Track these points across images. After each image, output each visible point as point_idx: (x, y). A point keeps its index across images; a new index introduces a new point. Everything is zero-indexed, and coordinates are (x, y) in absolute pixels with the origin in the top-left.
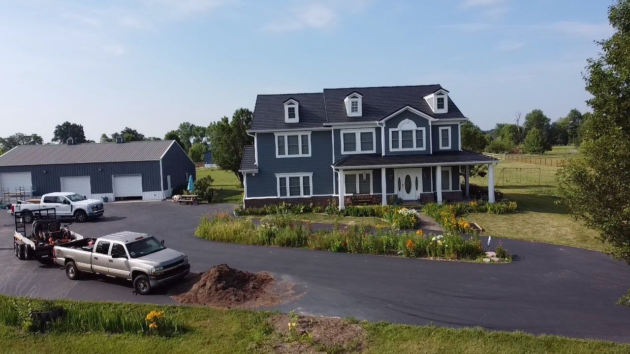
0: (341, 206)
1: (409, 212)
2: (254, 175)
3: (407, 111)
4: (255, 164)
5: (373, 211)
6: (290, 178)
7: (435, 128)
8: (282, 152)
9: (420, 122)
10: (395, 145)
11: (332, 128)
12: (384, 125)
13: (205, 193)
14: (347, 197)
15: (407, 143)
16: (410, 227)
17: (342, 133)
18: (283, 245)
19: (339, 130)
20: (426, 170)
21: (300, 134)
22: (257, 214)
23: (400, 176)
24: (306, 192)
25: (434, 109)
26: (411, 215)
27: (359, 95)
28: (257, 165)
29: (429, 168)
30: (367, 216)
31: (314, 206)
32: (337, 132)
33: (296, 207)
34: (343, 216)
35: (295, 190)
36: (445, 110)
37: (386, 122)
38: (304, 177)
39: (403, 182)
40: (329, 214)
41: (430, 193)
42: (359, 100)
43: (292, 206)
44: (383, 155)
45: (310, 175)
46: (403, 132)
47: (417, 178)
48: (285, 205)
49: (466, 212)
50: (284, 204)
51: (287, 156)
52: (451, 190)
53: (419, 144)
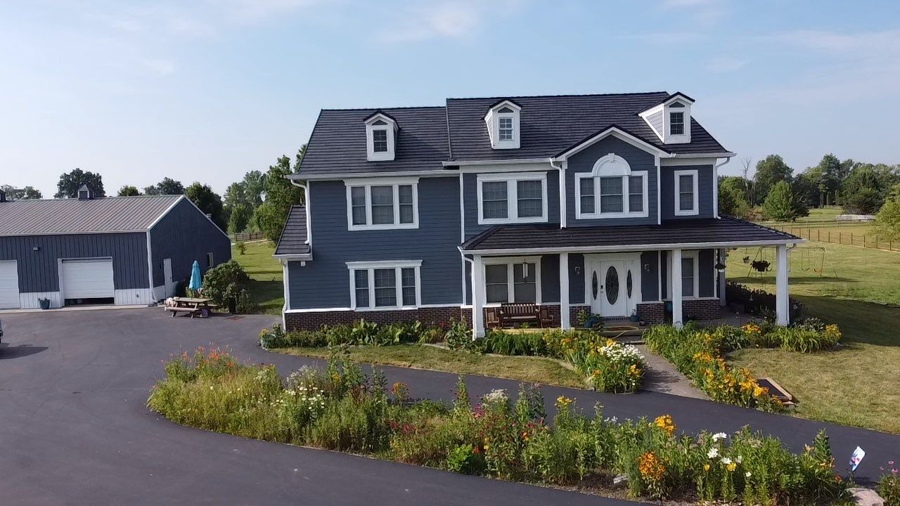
0: (477, 331)
1: (624, 352)
2: (303, 264)
3: (611, 138)
4: (306, 242)
5: (544, 343)
6: (376, 271)
7: (667, 172)
8: (359, 219)
9: (638, 159)
10: (588, 206)
11: (461, 172)
12: (565, 166)
13: (224, 294)
14: (489, 310)
15: (612, 202)
16: (628, 387)
17: (480, 181)
18: (331, 446)
19: (474, 176)
20: (647, 258)
21: (396, 184)
22: (306, 345)
23: (595, 269)
24: (409, 298)
25: (663, 135)
26: (629, 361)
27: (514, 105)
28: (311, 244)
29: (655, 253)
30: (530, 353)
31: (423, 328)
32: (470, 179)
33: (386, 331)
34: (480, 354)
35: (385, 296)
36: (685, 138)
37: (570, 159)
38: (403, 270)
39: (602, 281)
40: (451, 347)
41: (656, 302)
42: (515, 117)
43: (378, 327)
44: (562, 226)
45: (416, 265)
46: (603, 179)
47: (629, 272)
48: (365, 326)
49: (736, 345)
50: (362, 324)
51: (369, 226)
52: (696, 296)
53: (635, 204)
